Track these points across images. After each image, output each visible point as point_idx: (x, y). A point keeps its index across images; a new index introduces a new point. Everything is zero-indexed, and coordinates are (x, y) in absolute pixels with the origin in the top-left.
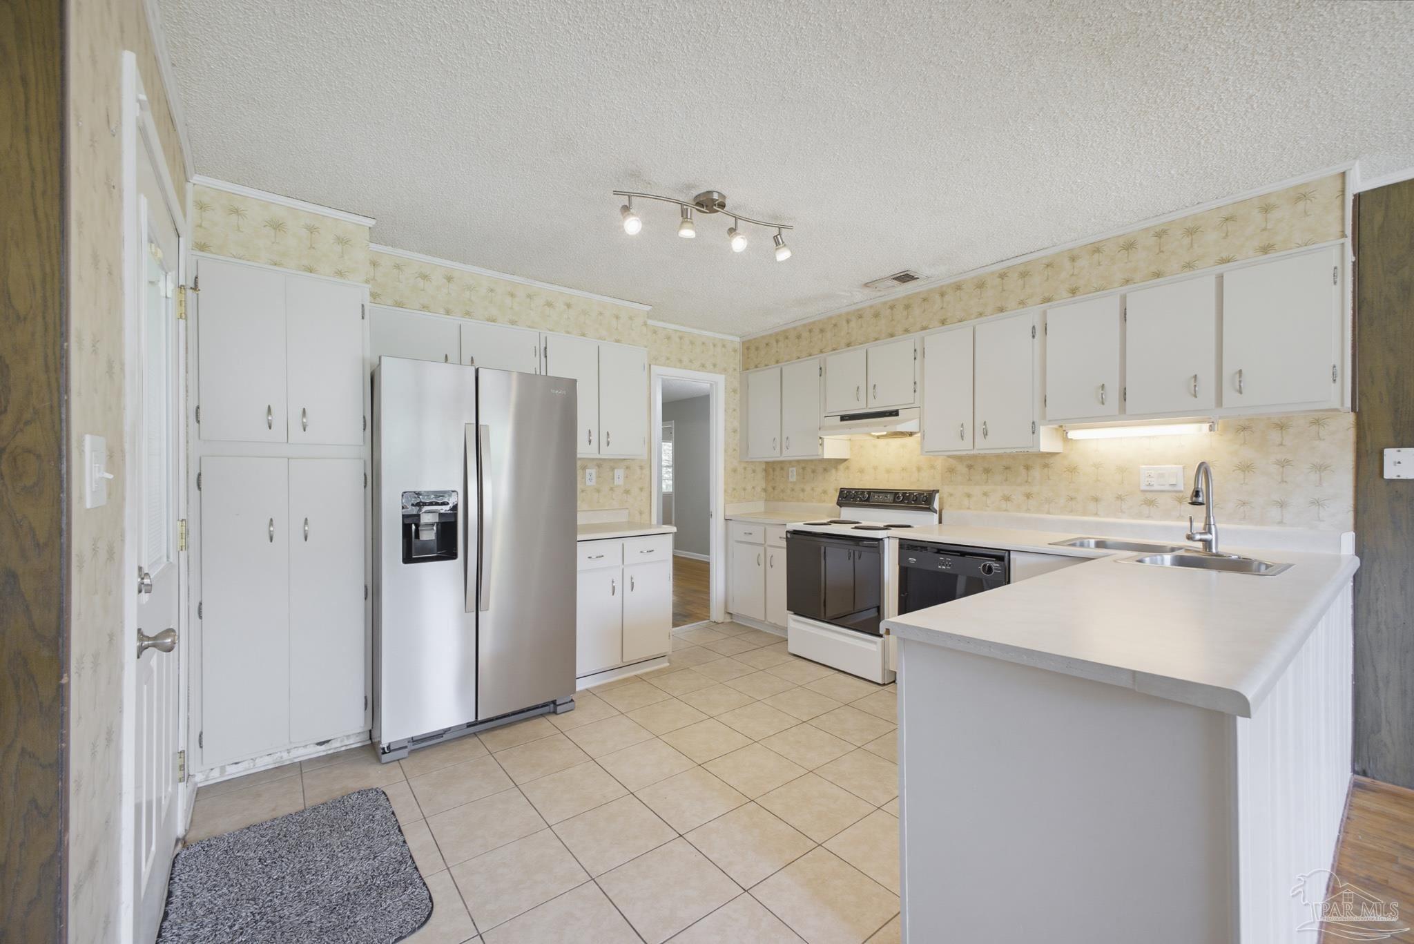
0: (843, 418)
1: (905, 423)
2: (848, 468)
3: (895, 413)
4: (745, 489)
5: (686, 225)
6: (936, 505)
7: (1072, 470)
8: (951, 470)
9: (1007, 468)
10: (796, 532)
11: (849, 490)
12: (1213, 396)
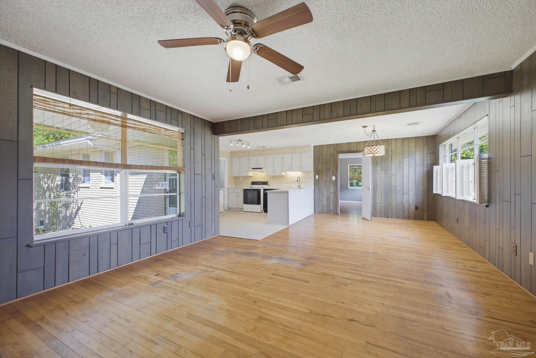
0: (253, 169)
1: (264, 170)
2: (252, 178)
3: (262, 168)
4: (231, 182)
5: (238, 144)
6: (268, 184)
7: (287, 178)
8: (270, 178)
9: (278, 178)
10: (245, 189)
11: (253, 182)
12: (300, 169)
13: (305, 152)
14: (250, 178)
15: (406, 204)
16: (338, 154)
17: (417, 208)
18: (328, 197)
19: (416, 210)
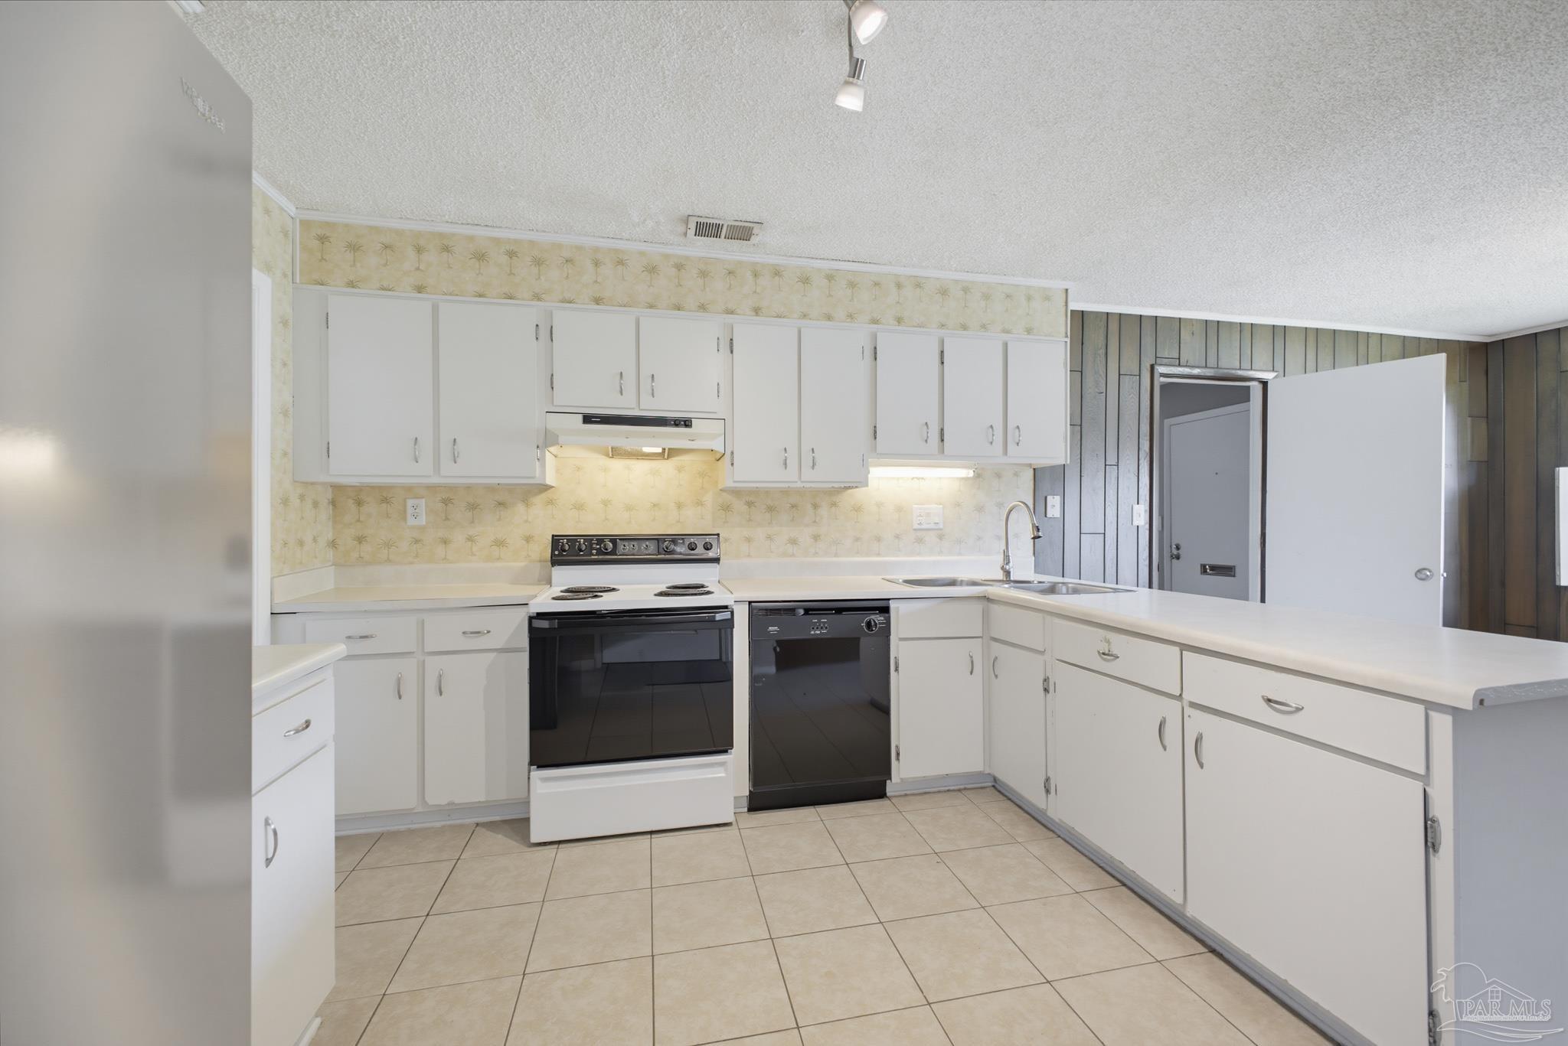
0: (588, 419)
2: (554, 502)
3: (687, 423)
7: (858, 509)
8: (727, 507)
9: (793, 506)
11: (573, 539)
13: (1029, 331)
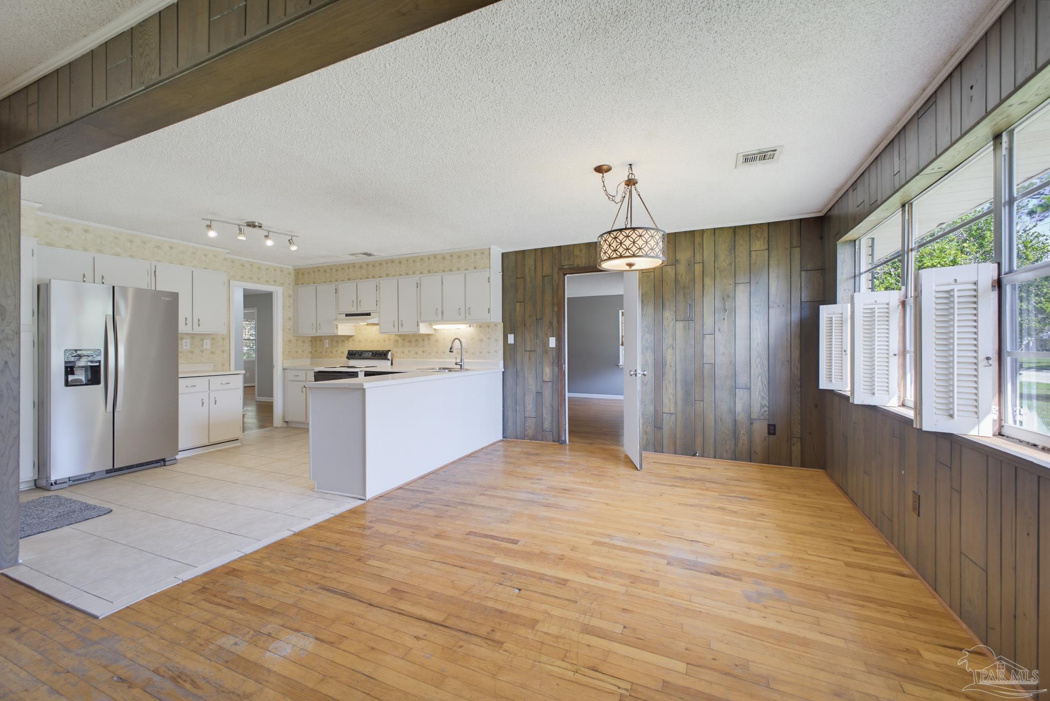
0: (347, 315)
1: (373, 319)
2: (353, 340)
3: (369, 314)
4: (297, 352)
5: (240, 235)
6: (389, 356)
7: (437, 341)
8: (397, 341)
10: (320, 372)
11: (353, 351)
12: (464, 315)
13: (475, 268)
14: (348, 340)
15: (741, 417)
16: (565, 274)
17: (772, 428)
18: (539, 394)
19: (769, 433)
